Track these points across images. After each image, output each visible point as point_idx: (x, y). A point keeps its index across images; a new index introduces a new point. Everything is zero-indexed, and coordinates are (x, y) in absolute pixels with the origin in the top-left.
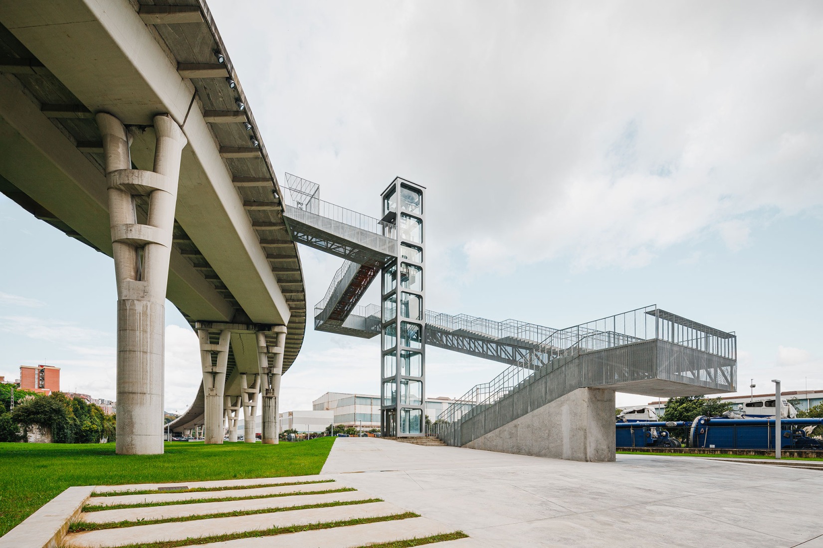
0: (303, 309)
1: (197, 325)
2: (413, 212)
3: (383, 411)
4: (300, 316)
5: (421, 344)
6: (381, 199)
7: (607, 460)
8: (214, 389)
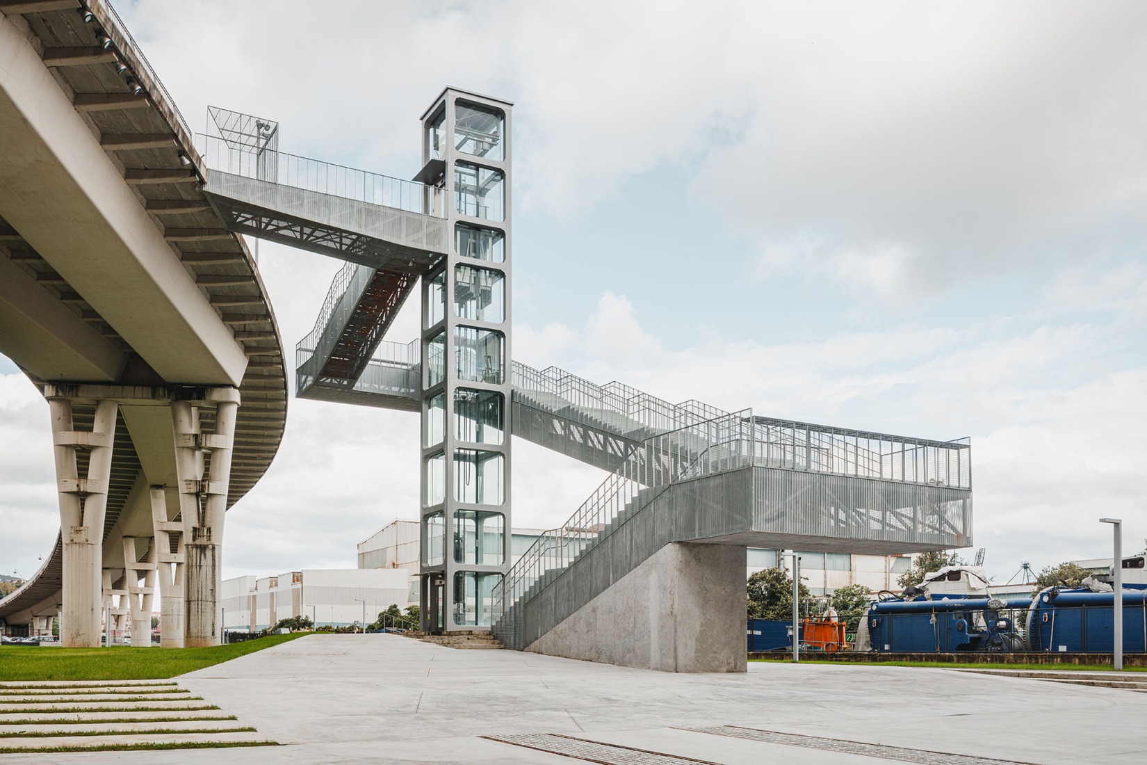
0: (274, 349)
1: (49, 391)
2: (486, 156)
3: (424, 578)
4: (272, 364)
5: (502, 432)
6: (420, 126)
7: (725, 670)
8: (81, 528)
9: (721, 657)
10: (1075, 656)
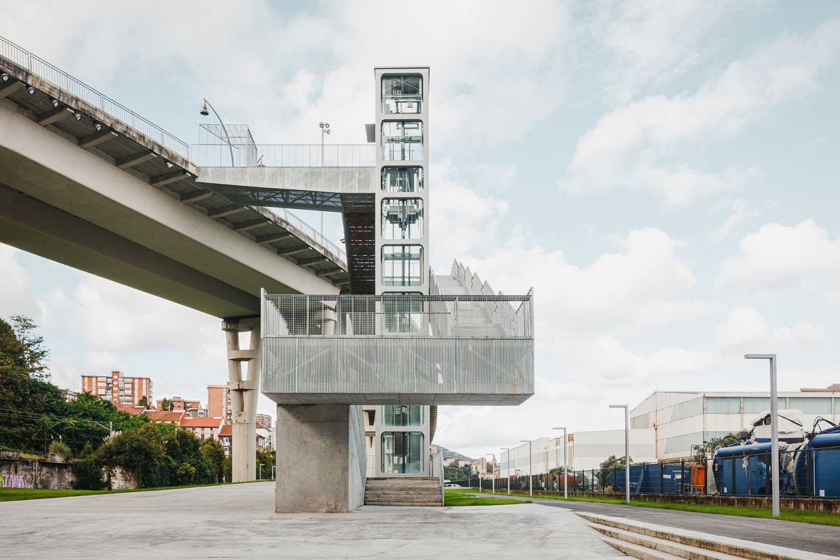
7: (324, 511)
8: (242, 413)
9: (320, 500)
10: (802, 501)
